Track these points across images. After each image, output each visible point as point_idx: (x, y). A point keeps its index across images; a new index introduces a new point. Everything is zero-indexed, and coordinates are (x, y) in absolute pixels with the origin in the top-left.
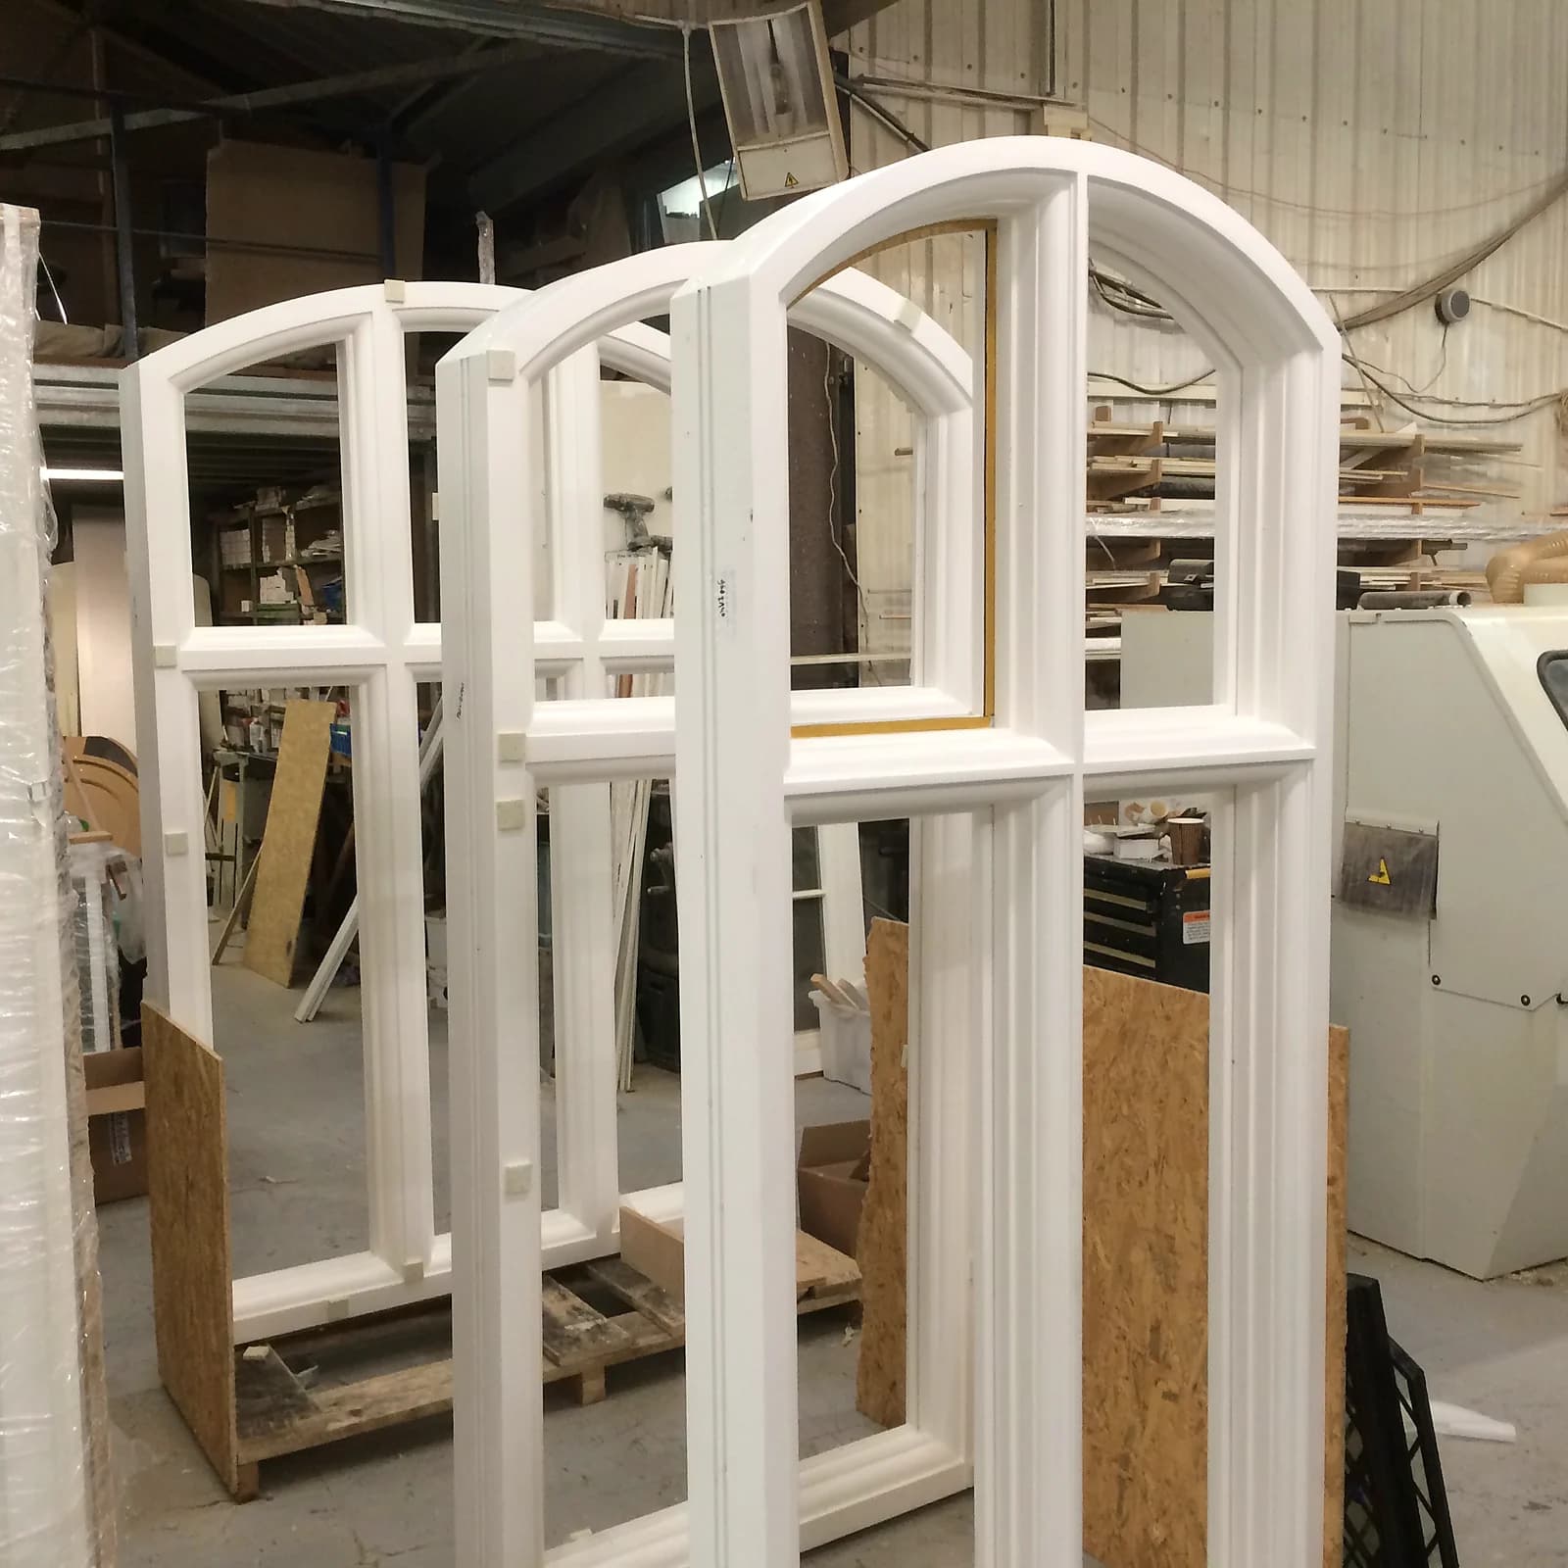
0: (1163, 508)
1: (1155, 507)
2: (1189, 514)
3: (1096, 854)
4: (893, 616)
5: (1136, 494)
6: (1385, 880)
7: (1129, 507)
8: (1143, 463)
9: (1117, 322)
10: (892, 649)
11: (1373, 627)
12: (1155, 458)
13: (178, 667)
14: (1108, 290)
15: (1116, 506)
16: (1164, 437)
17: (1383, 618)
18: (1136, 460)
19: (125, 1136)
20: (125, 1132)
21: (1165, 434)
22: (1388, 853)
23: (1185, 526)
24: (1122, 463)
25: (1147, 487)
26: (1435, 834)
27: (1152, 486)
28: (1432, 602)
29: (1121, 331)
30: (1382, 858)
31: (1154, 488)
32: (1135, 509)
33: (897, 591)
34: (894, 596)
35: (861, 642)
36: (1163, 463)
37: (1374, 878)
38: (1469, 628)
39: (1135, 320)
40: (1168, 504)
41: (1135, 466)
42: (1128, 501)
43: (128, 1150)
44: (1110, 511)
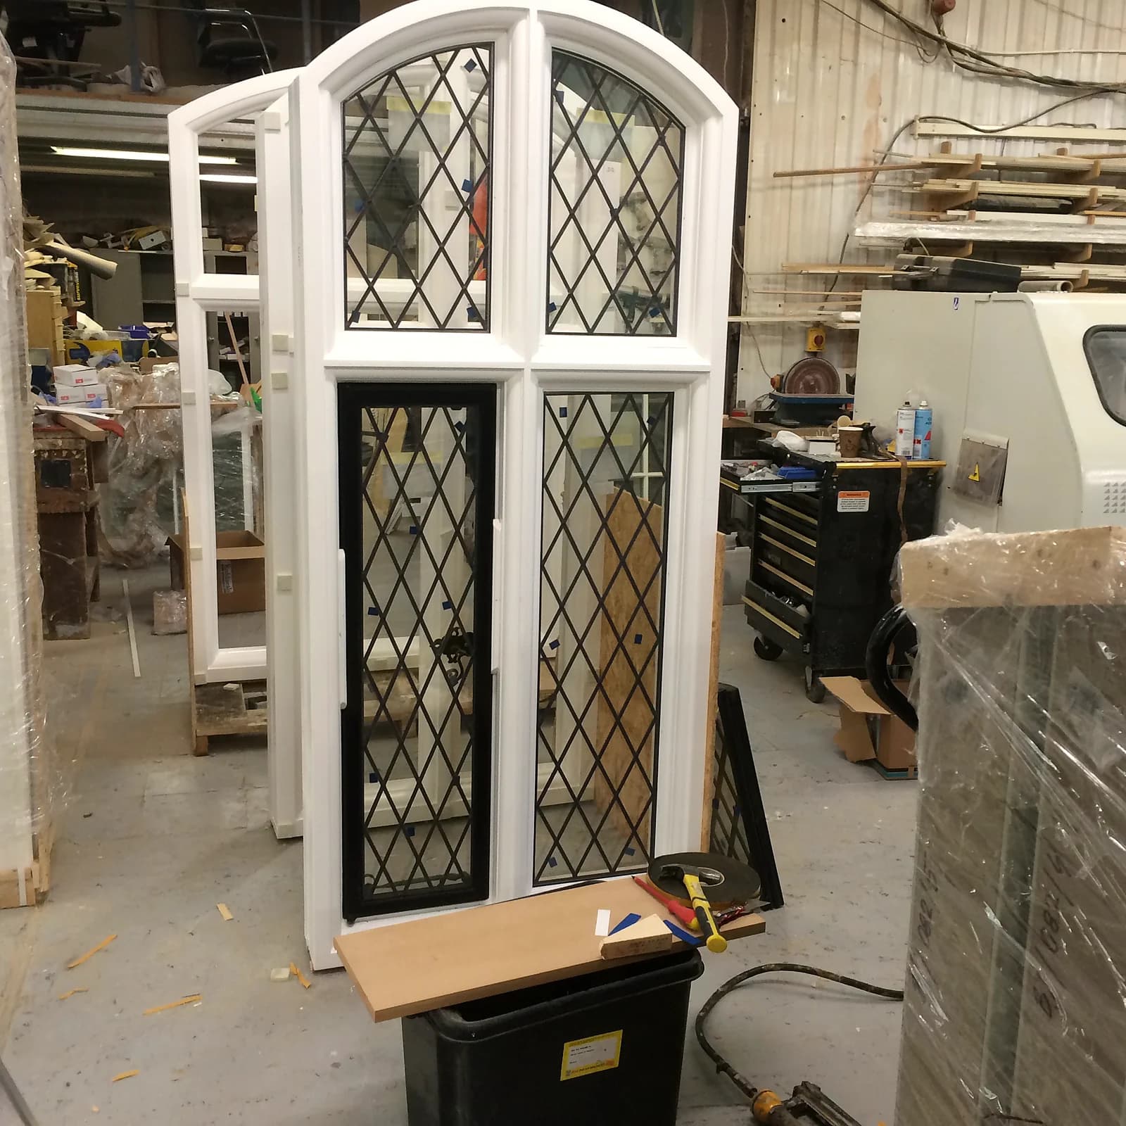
0: (977, 219)
1: (971, 217)
2: (999, 223)
3: (799, 451)
4: (769, 292)
5: (961, 207)
6: (977, 478)
7: (950, 218)
8: (964, 185)
9: (964, 77)
10: (766, 314)
11: (987, 304)
12: (974, 181)
13: (190, 297)
14: (956, 54)
15: (942, 216)
16: (982, 165)
17: (992, 298)
18: (959, 182)
19: (229, 577)
20: (230, 575)
21: (983, 163)
22: (980, 460)
23: (993, 232)
24: (949, 184)
25: (968, 202)
26: (1006, 448)
27: (971, 201)
28: (1049, 289)
29: (969, 86)
30: (977, 463)
31: (973, 203)
32: (957, 219)
33: (773, 274)
34: (772, 277)
35: (743, 309)
36: (980, 184)
37: (971, 477)
38: (1035, 307)
39: (980, 77)
40: (981, 215)
41: (958, 187)
42: (949, 212)
43: (231, 585)
44: (940, 220)
